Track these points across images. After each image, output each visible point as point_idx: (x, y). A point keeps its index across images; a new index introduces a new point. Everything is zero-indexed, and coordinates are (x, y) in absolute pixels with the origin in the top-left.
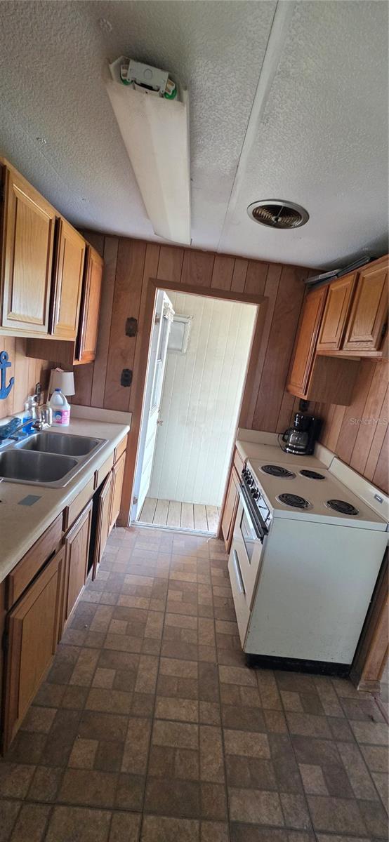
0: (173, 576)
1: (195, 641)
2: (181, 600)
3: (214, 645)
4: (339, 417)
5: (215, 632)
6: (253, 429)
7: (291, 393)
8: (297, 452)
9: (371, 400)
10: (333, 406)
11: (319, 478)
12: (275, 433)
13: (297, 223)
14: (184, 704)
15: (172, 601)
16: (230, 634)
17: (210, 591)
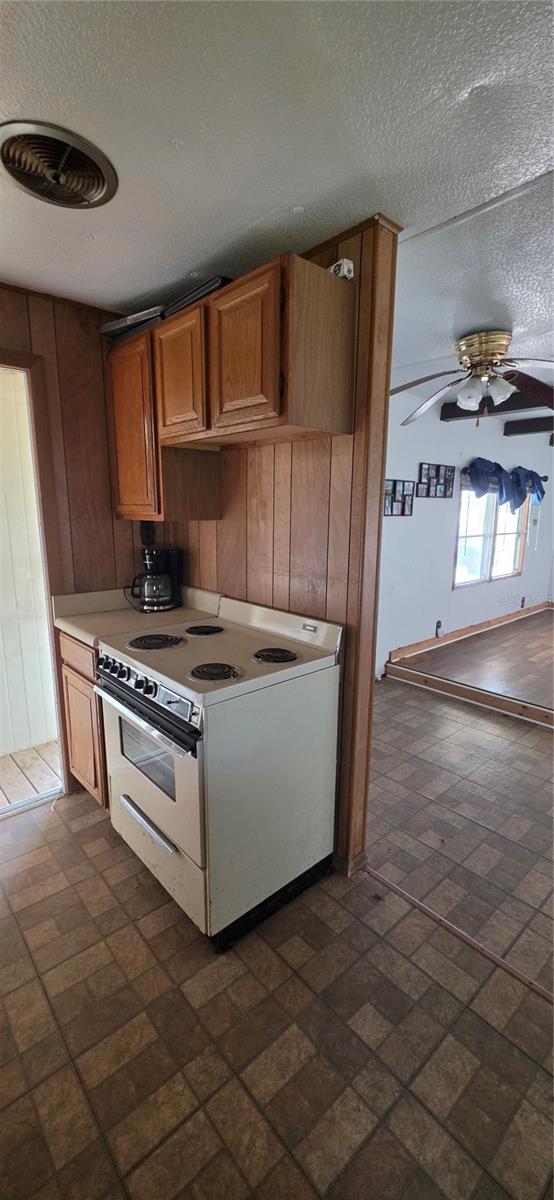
0: (18, 903)
1: (121, 982)
2: (58, 933)
3: (154, 962)
4: (208, 540)
5: (144, 940)
6: (78, 590)
7: (126, 518)
8: (161, 608)
9: (254, 502)
10: (193, 525)
11: (213, 633)
12: (116, 588)
13: (98, 196)
14: (161, 1099)
15: (43, 946)
16: (170, 925)
17: (102, 884)
